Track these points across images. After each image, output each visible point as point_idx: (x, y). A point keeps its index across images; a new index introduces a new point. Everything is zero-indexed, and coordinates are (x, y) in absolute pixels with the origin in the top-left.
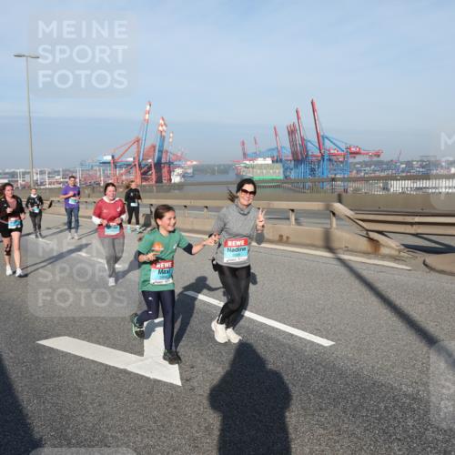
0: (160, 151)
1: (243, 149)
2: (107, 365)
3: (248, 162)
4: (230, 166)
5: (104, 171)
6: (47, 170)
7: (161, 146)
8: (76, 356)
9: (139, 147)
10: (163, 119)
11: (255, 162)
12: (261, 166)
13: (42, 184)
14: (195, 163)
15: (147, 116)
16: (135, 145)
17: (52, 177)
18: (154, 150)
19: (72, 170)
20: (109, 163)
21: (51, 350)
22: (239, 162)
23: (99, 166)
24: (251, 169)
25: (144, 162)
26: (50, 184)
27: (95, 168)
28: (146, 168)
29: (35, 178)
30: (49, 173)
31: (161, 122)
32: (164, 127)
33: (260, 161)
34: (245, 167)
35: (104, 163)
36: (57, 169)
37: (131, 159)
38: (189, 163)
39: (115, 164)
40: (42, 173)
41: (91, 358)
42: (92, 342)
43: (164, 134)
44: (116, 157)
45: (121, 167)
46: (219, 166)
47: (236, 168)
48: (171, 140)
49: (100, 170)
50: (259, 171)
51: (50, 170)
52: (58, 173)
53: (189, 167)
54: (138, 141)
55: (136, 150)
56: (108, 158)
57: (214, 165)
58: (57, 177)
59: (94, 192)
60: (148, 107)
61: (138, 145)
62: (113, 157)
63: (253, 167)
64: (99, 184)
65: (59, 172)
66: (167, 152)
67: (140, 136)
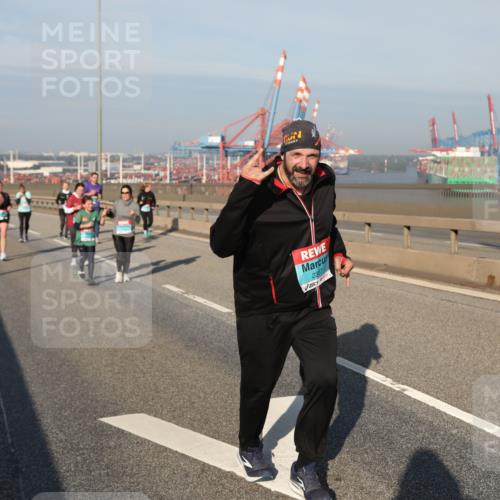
1: (433, 131)
2: (204, 464)
3: (438, 154)
4: (409, 159)
5: (207, 159)
6: (122, 156)
8: (157, 446)
9: (264, 124)
10: (304, 80)
11: (452, 154)
12: (461, 161)
13: (113, 176)
14: (351, 152)
15: (279, 75)
16: (259, 121)
17: (129, 167)
19: (160, 156)
20: (216, 147)
21: (120, 433)
22: (424, 153)
23: (200, 152)
24: (444, 166)
25: (270, 150)
26: (125, 177)
27: (195, 155)
29: (104, 168)
30: (124, 161)
31: (302, 85)
32: (306, 94)
33: (460, 152)
34: (435, 162)
35: (209, 147)
36: (136, 155)
37: (251, 143)
38: (342, 152)
39: (225, 149)
40: (114, 159)
41: (180, 451)
42: (183, 426)
43: (304, 103)
44: (228, 140)
45: (234, 155)
46: (391, 158)
47: (420, 162)
48: (315, 114)
49: (202, 159)
50: (457, 169)
51: (126, 156)
52: (137, 160)
53: (343, 158)
54: (263, 114)
55: (259, 128)
56: (216, 140)
57: (385, 157)
58: (137, 167)
59: (191, 193)
60: (281, 62)
61: (263, 121)
62: (223, 139)
63: (447, 162)
64: (199, 180)
65: (139, 158)
67: (267, 108)
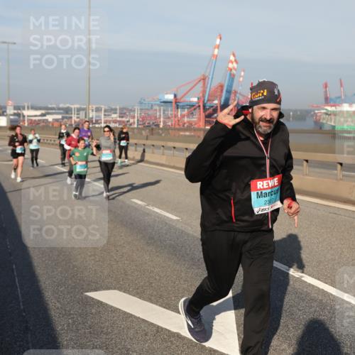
0: (229, 92)
1: (326, 92)
2: (158, 327)
3: (329, 108)
4: (308, 112)
5: (164, 111)
6: (103, 107)
7: (230, 86)
8: (125, 313)
9: (204, 86)
10: (234, 55)
13: (97, 122)
15: (216, 51)
16: (201, 84)
17: (109, 115)
18: (222, 91)
19: (130, 108)
20: (171, 102)
21: (100, 303)
22: (319, 108)
23: (158, 105)
25: (208, 104)
27: (155, 107)
28: (211, 110)
29: (91, 116)
30: (105, 111)
31: (232, 58)
32: (235, 65)
34: (326, 114)
35: (166, 102)
36: (113, 107)
37: (195, 100)
39: (177, 103)
40: (98, 110)
42: (144, 299)
43: (234, 72)
44: (178, 97)
45: (183, 108)
46: (295, 111)
47: (316, 114)
48: (241, 79)
49: (160, 110)
51: (107, 108)
52: (114, 111)
54: (204, 79)
55: (201, 89)
56: (170, 97)
57: (291, 110)
58: (114, 116)
59: (152, 134)
60: (218, 41)
61: (204, 84)
62: (175, 96)
64: (158, 125)
65: (116, 109)
66: (236, 92)
67: (207, 74)
